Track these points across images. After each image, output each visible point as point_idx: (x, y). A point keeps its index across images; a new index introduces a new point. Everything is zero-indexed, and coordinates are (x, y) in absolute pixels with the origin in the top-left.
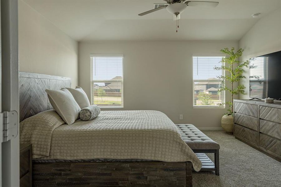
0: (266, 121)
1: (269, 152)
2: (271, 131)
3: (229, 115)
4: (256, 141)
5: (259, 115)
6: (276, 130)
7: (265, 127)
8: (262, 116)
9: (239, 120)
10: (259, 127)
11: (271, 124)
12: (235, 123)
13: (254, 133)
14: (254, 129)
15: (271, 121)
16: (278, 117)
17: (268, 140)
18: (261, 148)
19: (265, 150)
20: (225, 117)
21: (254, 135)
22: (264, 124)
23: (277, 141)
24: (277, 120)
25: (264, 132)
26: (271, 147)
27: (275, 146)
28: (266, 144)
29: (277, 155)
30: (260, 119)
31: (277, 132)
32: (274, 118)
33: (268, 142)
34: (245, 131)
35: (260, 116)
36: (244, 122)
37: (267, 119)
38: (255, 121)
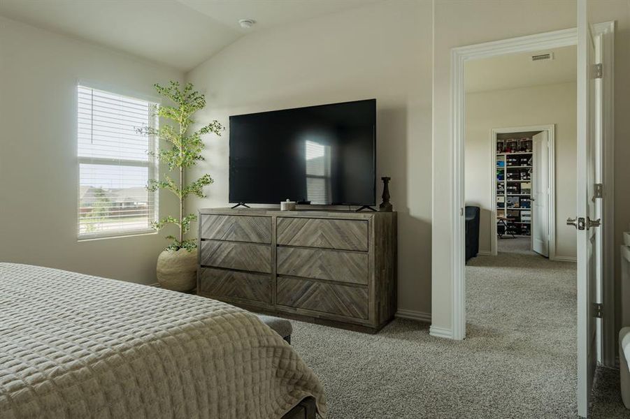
0: (293, 249)
1: (300, 311)
2: (306, 268)
3: (178, 248)
4: (267, 295)
5: (274, 236)
6: (319, 262)
7: (291, 261)
8: (283, 238)
9: (215, 256)
10: (274, 266)
11: (305, 252)
12: (202, 266)
13: (262, 278)
14: (260, 271)
15: (305, 247)
16: (322, 236)
17: (299, 287)
18: (281, 308)
19: (291, 311)
20: (167, 255)
21: (261, 283)
22: (288, 255)
23: (320, 285)
24: (319, 243)
25: (288, 272)
26: (305, 300)
27: (316, 297)
28: (294, 298)
29: (318, 314)
30: (278, 245)
31: (321, 267)
32: (314, 240)
33: (299, 292)
34: (233, 279)
35: (278, 240)
36: (233, 258)
37: (296, 244)
38: (266, 252)
